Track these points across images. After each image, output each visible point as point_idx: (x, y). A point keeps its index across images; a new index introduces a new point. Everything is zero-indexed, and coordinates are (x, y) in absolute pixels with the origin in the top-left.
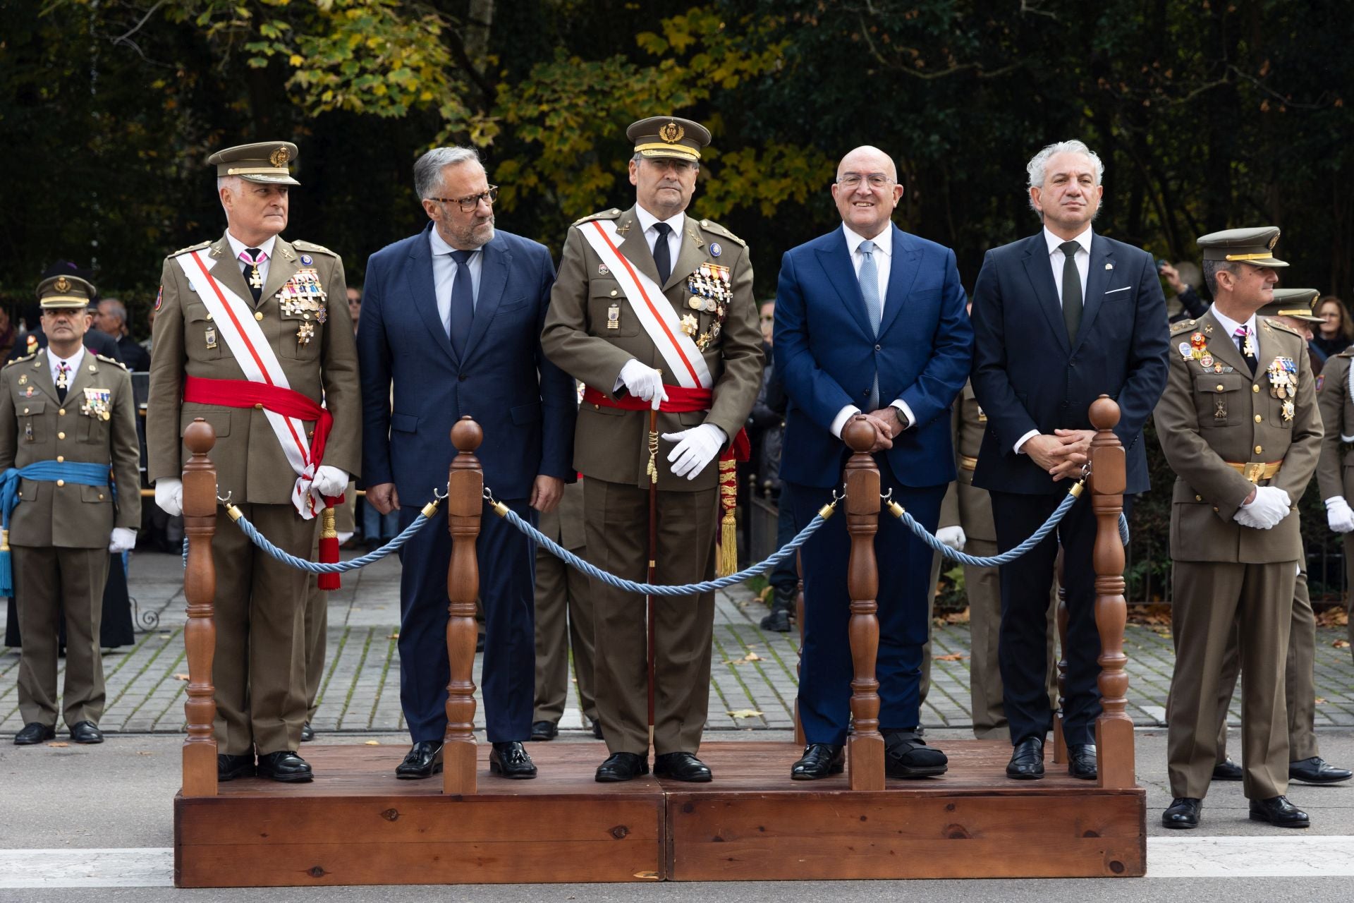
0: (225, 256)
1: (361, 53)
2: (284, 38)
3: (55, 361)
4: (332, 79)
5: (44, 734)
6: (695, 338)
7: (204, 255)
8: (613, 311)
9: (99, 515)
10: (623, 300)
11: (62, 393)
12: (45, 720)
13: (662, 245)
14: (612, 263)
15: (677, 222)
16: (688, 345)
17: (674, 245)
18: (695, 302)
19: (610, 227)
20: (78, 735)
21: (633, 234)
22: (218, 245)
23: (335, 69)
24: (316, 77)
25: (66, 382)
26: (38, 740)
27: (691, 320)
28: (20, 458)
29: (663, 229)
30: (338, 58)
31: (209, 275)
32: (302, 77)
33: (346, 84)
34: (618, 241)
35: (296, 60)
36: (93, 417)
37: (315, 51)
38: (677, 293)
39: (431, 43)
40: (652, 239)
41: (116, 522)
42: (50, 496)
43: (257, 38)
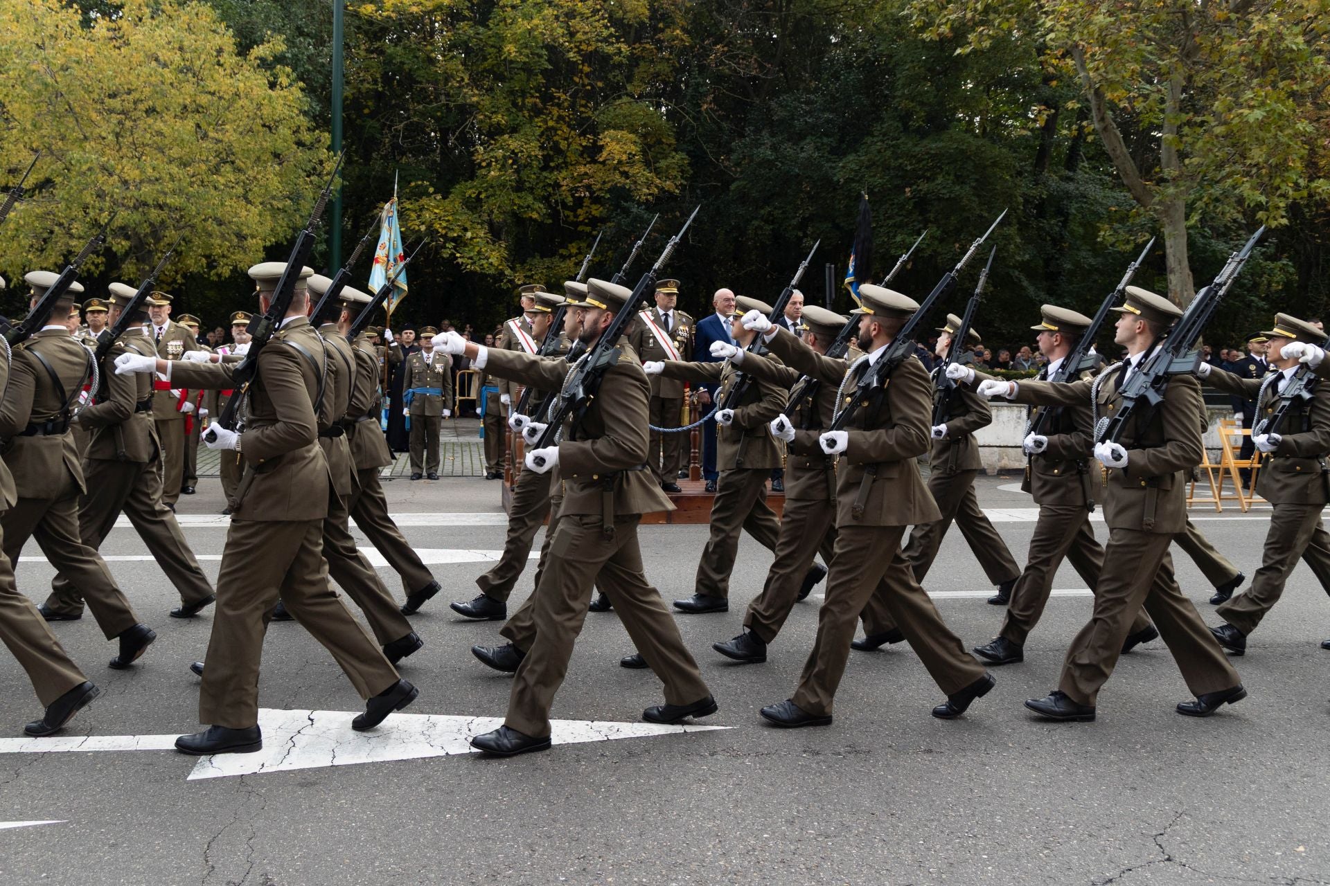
0: (524, 322)
1: (479, 252)
2: (455, 248)
3: (425, 355)
4: (470, 261)
5: (419, 477)
6: (678, 349)
7: (517, 321)
8: (651, 341)
9: (439, 405)
10: (654, 337)
11: (428, 365)
12: (419, 472)
13: (666, 320)
14: (650, 325)
15: (671, 313)
16: (676, 351)
17: (671, 321)
18: (679, 338)
19: (649, 313)
20: (430, 477)
21: (656, 316)
22: (522, 318)
23: (471, 258)
24: (465, 261)
25: (430, 361)
26: (418, 479)
27: (676, 343)
28: (413, 386)
29: (666, 315)
30: (472, 254)
31: (519, 328)
32: (460, 260)
33: (475, 263)
34: (652, 318)
35: (458, 255)
36: (439, 373)
37: (464, 251)
38: (673, 335)
39: (502, 250)
40: (663, 318)
41: (445, 407)
42: (424, 398)
43: (445, 248)
